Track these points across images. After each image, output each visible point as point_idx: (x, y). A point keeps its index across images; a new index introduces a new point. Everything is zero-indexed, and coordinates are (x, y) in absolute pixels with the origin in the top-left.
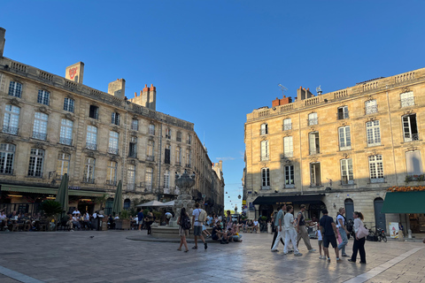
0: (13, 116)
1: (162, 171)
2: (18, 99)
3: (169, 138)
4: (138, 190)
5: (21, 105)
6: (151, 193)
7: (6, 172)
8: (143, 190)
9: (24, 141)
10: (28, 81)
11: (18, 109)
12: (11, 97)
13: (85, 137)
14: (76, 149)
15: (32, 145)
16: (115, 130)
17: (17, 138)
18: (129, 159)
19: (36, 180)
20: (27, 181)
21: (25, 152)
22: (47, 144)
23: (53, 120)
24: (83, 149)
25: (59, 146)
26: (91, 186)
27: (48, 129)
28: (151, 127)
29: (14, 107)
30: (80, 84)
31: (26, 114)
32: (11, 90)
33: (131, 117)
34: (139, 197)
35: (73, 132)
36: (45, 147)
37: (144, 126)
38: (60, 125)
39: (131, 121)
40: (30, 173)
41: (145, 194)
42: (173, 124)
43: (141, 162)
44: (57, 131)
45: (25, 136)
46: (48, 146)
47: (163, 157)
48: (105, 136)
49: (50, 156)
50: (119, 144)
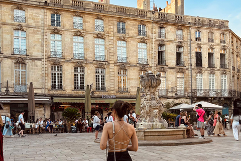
0: (57, 42)
1: (194, 75)
2: (59, 28)
3: (200, 40)
4: (170, 95)
5: (61, 33)
6: (183, 97)
7: (58, 87)
8: (173, 94)
9: (68, 62)
10: (64, 11)
11: (60, 36)
12: (53, 27)
13: (116, 52)
14: (109, 63)
15: (74, 64)
16: (143, 41)
17: (62, 60)
18: (159, 66)
19: (81, 93)
20: (74, 93)
21: (70, 71)
22: (85, 62)
23: (87, 41)
24: (115, 63)
25: (95, 62)
26: (126, 94)
27: (85, 49)
28: (179, 32)
29: (57, 35)
30: (107, 5)
31: (66, 39)
32: (53, 21)
33: (157, 26)
34: (170, 101)
35: (106, 49)
36: (84, 65)
37: (171, 33)
38: (94, 44)
39: (157, 30)
40: (76, 88)
41: (177, 98)
42: (203, 25)
43: (170, 68)
44: (92, 50)
45: (68, 58)
46: (86, 63)
47: (194, 60)
48: (134, 48)
49: (89, 72)
50: (148, 54)
